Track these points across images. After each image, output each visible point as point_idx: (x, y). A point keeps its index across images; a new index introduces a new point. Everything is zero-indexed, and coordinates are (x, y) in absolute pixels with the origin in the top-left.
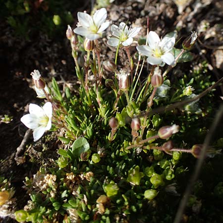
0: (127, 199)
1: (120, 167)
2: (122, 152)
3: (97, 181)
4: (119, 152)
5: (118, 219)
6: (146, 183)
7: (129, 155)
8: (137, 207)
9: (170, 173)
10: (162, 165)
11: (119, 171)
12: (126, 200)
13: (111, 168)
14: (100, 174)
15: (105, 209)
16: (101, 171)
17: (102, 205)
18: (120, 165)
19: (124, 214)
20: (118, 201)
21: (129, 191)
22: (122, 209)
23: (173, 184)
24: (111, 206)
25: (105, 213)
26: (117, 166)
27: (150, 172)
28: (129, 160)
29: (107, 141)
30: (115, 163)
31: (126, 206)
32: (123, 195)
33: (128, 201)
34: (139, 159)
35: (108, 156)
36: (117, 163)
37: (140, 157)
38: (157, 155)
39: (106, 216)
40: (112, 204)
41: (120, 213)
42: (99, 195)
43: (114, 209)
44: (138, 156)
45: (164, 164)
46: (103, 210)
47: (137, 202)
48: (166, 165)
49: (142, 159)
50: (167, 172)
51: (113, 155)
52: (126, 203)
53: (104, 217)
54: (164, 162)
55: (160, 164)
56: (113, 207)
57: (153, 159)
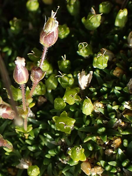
0: (89, 137)
1: (48, 140)
2: (29, 136)
3: (63, 172)
4: (29, 139)
5: (111, 151)
6: (73, 110)
7: (35, 127)
8: (101, 126)
9: (66, 79)
10: (53, 87)
11: (53, 142)
12: (90, 139)
13: (49, 152)
14: (53, 168)
15: (98, 166)
16: (50, 166)
17: (93, 169)
18: (45, 140)
19: (106, 143)
20: (91, 148)
21: (79, 134)
22: (100, 145)
23: (79, 78)
24: (95, 158)
25: (103, 166)
26: (46, 144)
27: (62, 103)
28: (40, 127)
29: (12, 154)
30: (42, 146)
31: (97, 139)
32: (85, 142)
33: (92, 136)
34: (40, 114)
35: (32, 155)
36: (43, 144)
37: (38, 113)
38: (41, 90)
39: (106, 165)
40: (93, 157)
41: (104, 148)
42: (80, 172)
43: (98, 155)
44: (36, 115)
45: (52, 84)
46: (100, 168)
47: (93, 125)
48: (54, 82)
49: (41, 111)
50: (65, 82)
51: (32, 149)
52: (95, 138)
53: (108, 168)
54: (50, 83)
55: (50, 89)
56: (96, 155)
57: (43, 96)
